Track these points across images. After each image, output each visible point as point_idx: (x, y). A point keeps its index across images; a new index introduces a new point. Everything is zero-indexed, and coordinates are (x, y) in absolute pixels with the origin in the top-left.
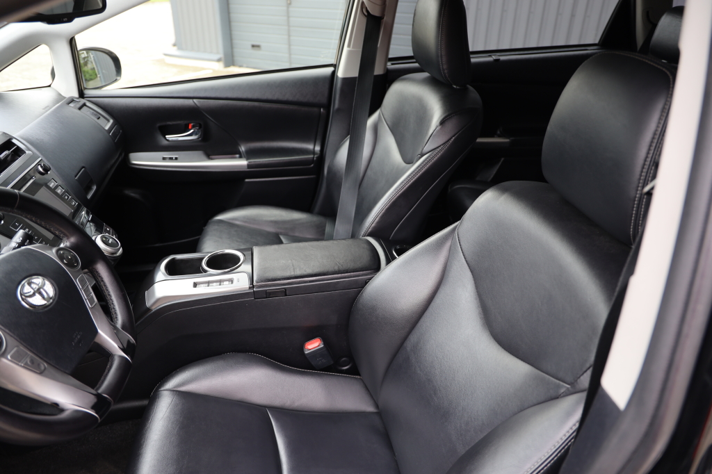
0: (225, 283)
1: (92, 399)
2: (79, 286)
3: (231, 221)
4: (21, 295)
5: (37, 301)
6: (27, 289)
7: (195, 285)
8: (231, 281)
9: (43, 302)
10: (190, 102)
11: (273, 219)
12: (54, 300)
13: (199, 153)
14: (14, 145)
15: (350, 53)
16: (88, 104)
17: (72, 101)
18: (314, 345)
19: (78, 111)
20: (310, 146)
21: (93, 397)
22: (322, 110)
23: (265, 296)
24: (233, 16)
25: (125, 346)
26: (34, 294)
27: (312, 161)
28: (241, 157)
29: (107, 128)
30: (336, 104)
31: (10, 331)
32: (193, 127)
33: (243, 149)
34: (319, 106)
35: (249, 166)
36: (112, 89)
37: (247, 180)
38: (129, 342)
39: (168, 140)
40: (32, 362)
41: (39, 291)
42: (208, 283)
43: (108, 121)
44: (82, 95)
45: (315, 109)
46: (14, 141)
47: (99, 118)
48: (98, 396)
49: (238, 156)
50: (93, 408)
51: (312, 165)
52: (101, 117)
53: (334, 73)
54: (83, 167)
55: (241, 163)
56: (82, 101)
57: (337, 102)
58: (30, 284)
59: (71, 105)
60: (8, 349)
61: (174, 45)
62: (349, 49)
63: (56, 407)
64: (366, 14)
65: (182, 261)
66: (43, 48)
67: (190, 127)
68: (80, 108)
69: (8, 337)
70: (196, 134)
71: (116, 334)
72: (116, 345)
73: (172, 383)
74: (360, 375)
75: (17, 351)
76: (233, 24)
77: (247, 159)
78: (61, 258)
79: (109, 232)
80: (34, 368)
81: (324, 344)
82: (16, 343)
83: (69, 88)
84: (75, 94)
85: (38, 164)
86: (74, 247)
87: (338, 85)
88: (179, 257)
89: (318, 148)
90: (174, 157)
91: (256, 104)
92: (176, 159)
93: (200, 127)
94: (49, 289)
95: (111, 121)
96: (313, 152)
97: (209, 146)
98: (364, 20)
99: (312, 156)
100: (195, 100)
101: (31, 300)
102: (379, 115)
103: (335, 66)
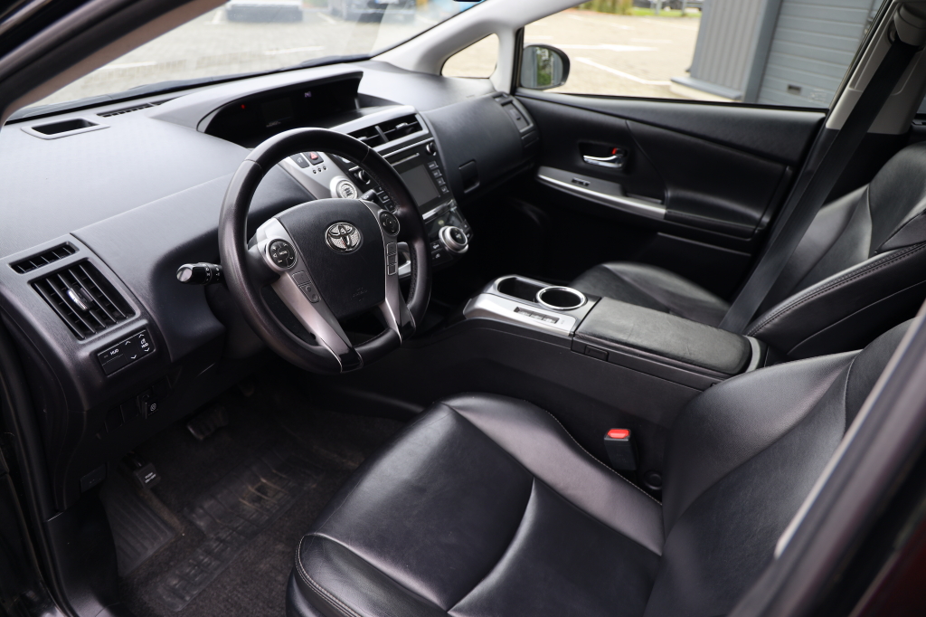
0: (548, 320)
1: (344, 349)
2: (387, 251)
3: (619, 274)
4: (329, 233)
5: (339, 243)
6: (336, 230)
7: (517, 310)
8: (556, 320)
9: (343, 246)
10: (621, 122)
11: (671, 289)
12: (354, 249)
13: (615, 186)
14: (416, 120)
15: (851, 93)
16: (516, 102)
17: (500, 95)
18: (618, 435)
19: (500, 107)
20: (756, 215)
21: (346, 347)
22: (787, 169)
23: (583, 351)
24: (778, 43)
25: (403, 325)
26: (338, 237)
27: (751, 234)
28: (662, 204)
29: (522, 131)
30: (812, 164)
31: (305, 256)
32: (617, 153)
33: (669, 194)
34: (785, 162)
35: (666, 216)
36: (550, 93)
37: (660, 234)
38: (409, 323)
39: (585, 162)
40: (310, 289)
41: (344, 237)
42: (531, 313)
43: (528, 124)
44: (513, 91)
45: (779, 167)
46: (417, 116)
47: (519, 119)
48: (352, 350)
49: (660, 201)
50: (341, 356)
51: (749, 240)
52: (522, 119)
53: (823, 121)
54: (473, 160)
55: (659, 210)
56: (511, 98)
57: (812, 162)
58: (340, 228)
59: (497, 100)
60: (296, 269)
61: (688, 71)
62: (851, 89)
63: (312, 338)
64: (893, 39)
65: (522, 283)
66: (493, 38)
67: (614, 152)
68: (503, 105)
69: (300, 260)
70: (619, 163)
71: (400, 310)
72: (394, 319)
73: (457, 402)
74: (661, 501)
75: (302, 274)
76: (773, 54)
77: (667, 208)
78: (382, 220)
79: (464, 229)
80: (309, 296)
81: (630, 439)
82: (305, 268)
83: (503, 83)
84: (506, 88)
85: (428, 143)
86: (402, 218)
87: (822, 137)
88: (520, 278)
89: (766, 220)
90: (585, 182)
91: (700, 141)
92: (587, 185)
93: (625, 154)
94: (355, 238)
95: (531, 125)
96: (758, 223)
97: (628, 181)
98: (887, 47)
99: (754, 227)
100: (628, 122)
101: (334, 240)
102: (865, 193)
103: (827, 112)
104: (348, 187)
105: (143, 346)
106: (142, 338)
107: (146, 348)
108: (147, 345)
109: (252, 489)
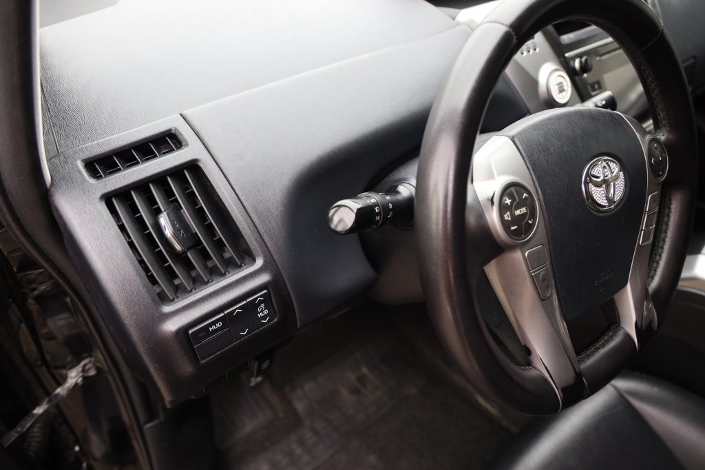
2: (647, 206)
4: (588, 174)
5: (599, 195)
9: (604, 202)
12: (616, 206)
21: (573, 374)
25: (644, 327)
31: (549, 217)
38: (650, 323)
40: (544, 278)
69: (542, 225)
72: (633, 318)
75: (539, 252)
78: (651, 153)
80: (542, 289)
104: (561, 80)
105: (261, 314)
106: (260, 302)
107: (264, 317)
108: (266, 312)
109: (351, 377)
